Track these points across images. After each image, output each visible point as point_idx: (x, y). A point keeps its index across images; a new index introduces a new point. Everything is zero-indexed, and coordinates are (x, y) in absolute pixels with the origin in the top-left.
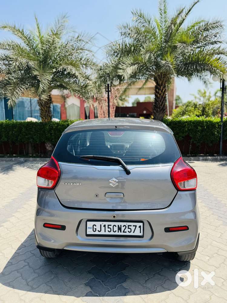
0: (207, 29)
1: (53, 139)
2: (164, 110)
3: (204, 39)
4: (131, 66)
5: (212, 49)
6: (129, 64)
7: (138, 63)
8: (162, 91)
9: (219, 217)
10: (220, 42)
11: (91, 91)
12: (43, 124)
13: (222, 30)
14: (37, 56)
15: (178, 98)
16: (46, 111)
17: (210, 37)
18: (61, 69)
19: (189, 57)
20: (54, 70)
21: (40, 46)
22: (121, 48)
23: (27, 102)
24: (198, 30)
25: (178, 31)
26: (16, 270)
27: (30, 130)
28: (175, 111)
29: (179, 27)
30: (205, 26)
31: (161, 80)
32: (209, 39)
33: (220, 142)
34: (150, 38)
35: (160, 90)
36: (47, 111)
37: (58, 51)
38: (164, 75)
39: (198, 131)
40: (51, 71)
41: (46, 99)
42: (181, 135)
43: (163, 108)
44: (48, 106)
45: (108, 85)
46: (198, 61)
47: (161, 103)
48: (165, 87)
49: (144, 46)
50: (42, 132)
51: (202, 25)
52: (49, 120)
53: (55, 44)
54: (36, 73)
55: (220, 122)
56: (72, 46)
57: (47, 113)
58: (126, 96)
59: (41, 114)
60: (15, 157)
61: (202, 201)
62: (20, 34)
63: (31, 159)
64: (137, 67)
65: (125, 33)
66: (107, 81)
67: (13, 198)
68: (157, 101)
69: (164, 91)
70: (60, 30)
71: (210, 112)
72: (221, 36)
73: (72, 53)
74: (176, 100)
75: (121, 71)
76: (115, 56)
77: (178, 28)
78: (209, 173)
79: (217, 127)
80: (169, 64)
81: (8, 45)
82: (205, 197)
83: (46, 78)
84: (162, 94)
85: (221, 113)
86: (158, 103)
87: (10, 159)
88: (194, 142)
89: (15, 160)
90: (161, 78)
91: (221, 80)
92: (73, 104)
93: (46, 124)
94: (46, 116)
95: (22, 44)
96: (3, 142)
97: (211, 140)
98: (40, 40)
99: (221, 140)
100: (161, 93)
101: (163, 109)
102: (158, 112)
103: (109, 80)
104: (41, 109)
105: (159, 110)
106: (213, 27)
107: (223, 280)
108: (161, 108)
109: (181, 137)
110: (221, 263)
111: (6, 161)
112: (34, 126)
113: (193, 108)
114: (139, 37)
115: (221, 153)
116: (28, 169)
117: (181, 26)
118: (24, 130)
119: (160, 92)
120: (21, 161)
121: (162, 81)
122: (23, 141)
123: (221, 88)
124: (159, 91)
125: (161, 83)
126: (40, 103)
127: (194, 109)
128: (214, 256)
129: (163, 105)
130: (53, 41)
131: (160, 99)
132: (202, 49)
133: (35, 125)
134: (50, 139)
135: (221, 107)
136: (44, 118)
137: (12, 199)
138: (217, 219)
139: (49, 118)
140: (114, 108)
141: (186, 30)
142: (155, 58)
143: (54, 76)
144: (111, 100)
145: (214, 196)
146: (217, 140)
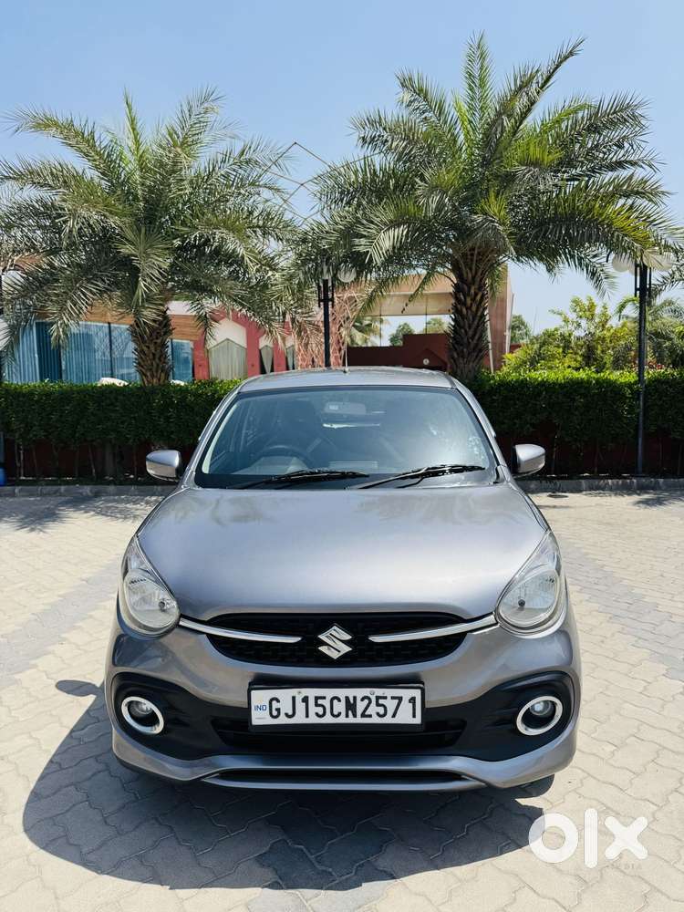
0: (596, 128)
1: (172, 432)
2: (480, 351)
3: (587, 154)
4: (388, 229)
5: (610, 184)
6: (385, 224)
7: (408, 222)
8: (473, 300)
9: (640, 638)
10: (633, 164)
11: (278, 298)
12: (144, 391)
13: (638, 128)
14: (130, 205)
15: (518, 324)
16: (154, 355)
17: (604, 150)
18: (195, 240)
19: (547, 204)
20: (177, 242)
21: (137, 176)
22: (360, 180)
23: (101, 334)
24: (571, 131)
25: (519, 135)
26: (71, 784)
27: (111, 407)
28: (511, 358)
29: (520, 125)
30: (590, 119)
31: (471, 269)
32: (601, 155)
33: (636, 437)
34: (441, 153)
35: (469, 295)
36: (157, 356)
37: (187, 191)
38: (479, 253)
39: (576, 409)
40: (169, 246)
41: (154, 321)
42: (528, 418)
43: (477, 345)
44: (159, 341)
45: (326, 282)
46: (572, 216)
47: (470, 333)
48: (481, 287)
49: (426, 175)
50: (142, 413)
51: (583, 118)
52: (161, 381)
53: (181, 170)
54: (126, 249)
55: (636, 383)
56: (226, 176)
57: (157, 360)
58: (373, 319)
59: (139, 364)
60: (67, 483)
61: (590, 598)
62: (83, 146)
63: (111, 488)
64: (405, 232)
65: (373, 139)
66: (322, 272)
67: (62, 593)
68: (461, 328)
69: (478, 297)
70: (194, 135)
71: (608, 359)
72: (635, 147)
73: (224, 196)
74: (513, 328)
75: (363, 241)
76: (344, 202)
77: (518, 128)
78: (609, 524)
79: (627, 398)
80: (494, 222)
81: (52, 174)
82: (597, 587)
83: (156, 263)
84: (474, 308)
85: (637, 362)
86: (463, 331)
87: (55, 488)
88: (567, 439)
89: (65, 491)
90: (472, 264)
91: (638, 269)
92: (228, 340)
93: (153, 391)
94: (154, 370)
95: (87, 170)
96: (34, 441)
97: (613, 432)
98: (139, 161)
99: (641, 432)
100: (471, 304)
101: (477, 350)
102: (463, 358)
103: (328, 271)
104: (140, 352)
105: (465, 350)
106: (612, 122)
107: (655, 808)
108: (472, 346)
109: (528, 426)
110: (648, 763)
111: (42, 495)
112: (121, 398)
113: (561, 350)
114: (411, 150)
115: (640, 469)
116: (99, 517)
117: (525, 123)
118: (92, 407)
119: (469, 301)
120: (84, 494)
121: (474, 272)
122: (89, 439)
123: (636, 289)
124: (465, 298)
125: (470, 276)
126: (137, 333)
127: (564, 352)
128: (627, 744)
129: (476, 337)
130: (175, 163)
131: (469, 320)
132: (583, 183)
133: (124, 395)
134: (165, 434)
135: (638, 345)
136: (148, 374)
137: (59, 596)
138: (633, 645)
139: (163, 375)
140: (340, 350)
141: (538, 130)
142: (455, 209)
143: (176, 259)
144: (333, 329)
145: (625, 582)
146: (630, 432)
